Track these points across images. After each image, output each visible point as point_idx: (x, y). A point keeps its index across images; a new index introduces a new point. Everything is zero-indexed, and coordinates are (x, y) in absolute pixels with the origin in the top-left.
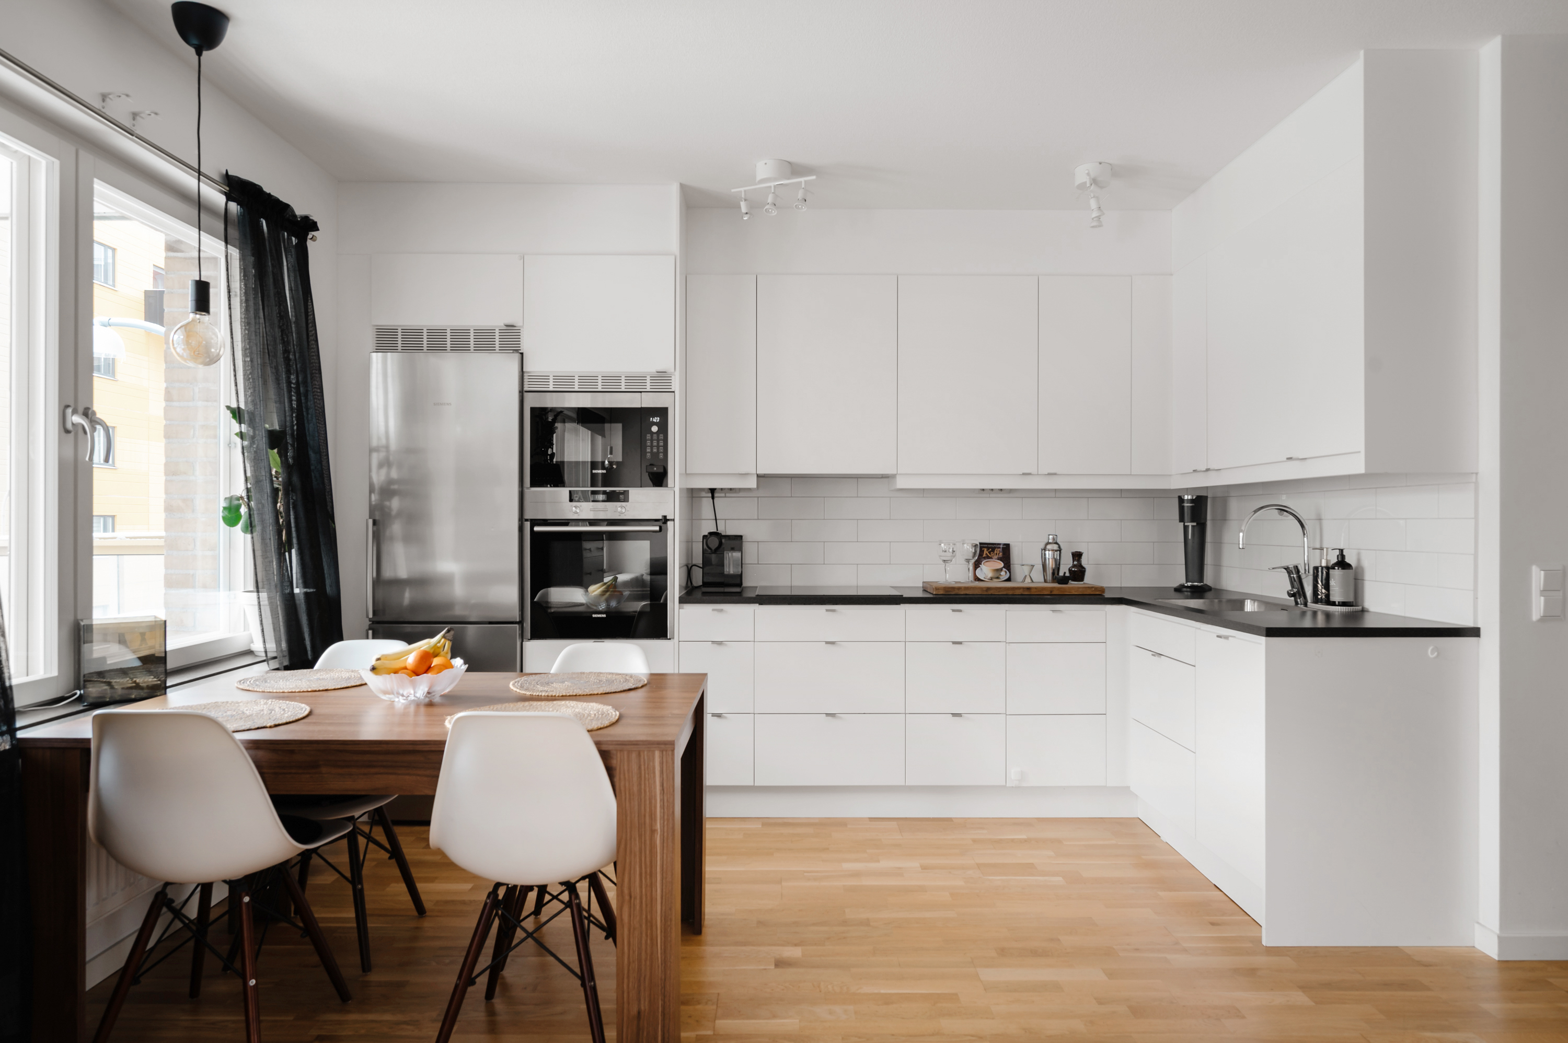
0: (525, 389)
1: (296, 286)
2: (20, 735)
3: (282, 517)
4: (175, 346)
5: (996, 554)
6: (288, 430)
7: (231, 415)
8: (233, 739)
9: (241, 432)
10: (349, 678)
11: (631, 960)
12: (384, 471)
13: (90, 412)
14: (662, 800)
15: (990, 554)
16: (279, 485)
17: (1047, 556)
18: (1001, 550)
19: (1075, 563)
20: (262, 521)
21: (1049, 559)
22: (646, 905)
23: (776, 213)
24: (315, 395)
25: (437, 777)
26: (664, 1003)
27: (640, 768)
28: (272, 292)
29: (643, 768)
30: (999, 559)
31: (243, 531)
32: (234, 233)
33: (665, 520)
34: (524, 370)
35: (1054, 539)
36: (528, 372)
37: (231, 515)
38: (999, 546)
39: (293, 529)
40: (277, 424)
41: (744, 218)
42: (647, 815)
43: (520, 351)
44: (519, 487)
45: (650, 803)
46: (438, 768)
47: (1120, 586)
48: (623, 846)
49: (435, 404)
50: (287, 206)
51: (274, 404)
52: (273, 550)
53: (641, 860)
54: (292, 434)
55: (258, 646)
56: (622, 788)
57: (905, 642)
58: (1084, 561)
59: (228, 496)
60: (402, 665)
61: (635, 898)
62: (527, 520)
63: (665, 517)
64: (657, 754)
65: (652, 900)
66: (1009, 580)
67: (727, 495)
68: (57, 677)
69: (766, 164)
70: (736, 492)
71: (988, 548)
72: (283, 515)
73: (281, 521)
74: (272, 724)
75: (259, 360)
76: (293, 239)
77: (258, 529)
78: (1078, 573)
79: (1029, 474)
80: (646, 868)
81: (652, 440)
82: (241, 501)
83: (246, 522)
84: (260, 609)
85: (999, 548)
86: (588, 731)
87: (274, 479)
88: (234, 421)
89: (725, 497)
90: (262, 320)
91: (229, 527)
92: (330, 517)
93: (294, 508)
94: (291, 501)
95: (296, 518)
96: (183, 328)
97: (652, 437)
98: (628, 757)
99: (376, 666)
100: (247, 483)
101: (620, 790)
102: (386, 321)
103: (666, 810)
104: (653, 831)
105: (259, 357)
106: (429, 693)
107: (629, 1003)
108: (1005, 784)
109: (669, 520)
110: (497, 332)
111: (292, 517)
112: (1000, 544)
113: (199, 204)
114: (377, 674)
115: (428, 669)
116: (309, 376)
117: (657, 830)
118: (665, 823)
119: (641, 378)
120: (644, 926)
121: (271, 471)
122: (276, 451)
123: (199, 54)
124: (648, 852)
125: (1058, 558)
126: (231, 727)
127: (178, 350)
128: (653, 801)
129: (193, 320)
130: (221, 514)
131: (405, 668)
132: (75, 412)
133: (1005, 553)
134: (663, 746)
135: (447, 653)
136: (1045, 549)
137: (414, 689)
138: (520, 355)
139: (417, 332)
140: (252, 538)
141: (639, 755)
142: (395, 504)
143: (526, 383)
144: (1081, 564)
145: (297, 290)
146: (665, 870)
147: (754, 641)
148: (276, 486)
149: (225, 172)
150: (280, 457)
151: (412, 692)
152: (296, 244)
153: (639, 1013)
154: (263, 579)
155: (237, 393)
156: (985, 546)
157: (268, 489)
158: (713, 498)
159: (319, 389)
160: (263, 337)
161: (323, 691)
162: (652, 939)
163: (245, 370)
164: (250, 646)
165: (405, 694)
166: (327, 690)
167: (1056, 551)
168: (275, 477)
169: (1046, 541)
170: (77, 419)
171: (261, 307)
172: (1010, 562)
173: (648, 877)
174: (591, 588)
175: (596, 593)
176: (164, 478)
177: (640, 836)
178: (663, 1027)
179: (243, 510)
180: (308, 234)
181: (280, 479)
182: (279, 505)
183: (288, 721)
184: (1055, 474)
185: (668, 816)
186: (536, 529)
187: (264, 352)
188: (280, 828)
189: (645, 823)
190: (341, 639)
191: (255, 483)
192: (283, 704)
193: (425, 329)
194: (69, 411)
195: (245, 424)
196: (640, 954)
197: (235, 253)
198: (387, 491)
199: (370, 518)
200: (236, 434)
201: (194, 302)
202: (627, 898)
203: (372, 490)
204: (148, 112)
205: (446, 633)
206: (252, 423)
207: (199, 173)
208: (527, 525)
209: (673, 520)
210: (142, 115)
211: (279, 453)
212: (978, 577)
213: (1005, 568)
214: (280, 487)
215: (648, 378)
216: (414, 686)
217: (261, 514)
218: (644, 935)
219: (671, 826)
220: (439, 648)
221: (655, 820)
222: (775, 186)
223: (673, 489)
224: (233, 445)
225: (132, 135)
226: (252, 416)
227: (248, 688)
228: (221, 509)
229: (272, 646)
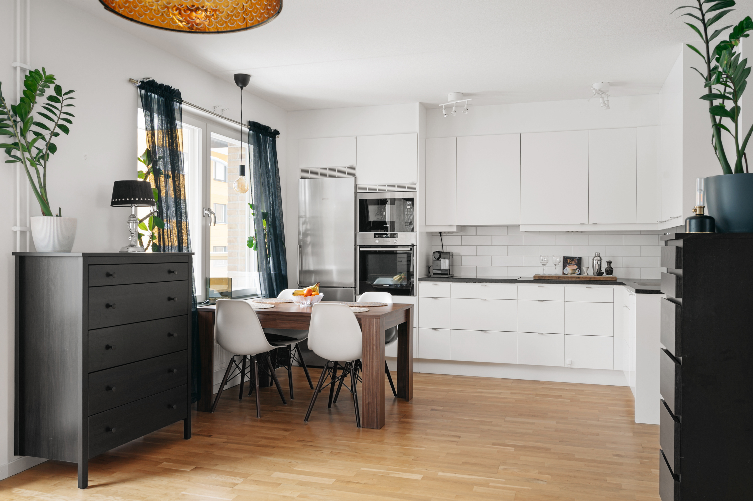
0: (357, 192)
1: (272, 157)
2: (198, 308)
3: (267, 244)
4: (235, 187)
5: (574, 262)
6: (269, 212)
7: (250, 207)
8: (253, 311)
9: (253, 213)
10: (288, 301)
11: (366, 386)
12: (304, 226)
13: (210, 209)
14: (376, 335)
15: (571, 262)
16: (266, 232)
17: (594, 263)
18: (577, 260)
19: (608, 266)
20: (260, 246)
21: (595, 264)
22: (371, 368)
23: (456, 115)
24: (279, 198)
25: (309, 325)
26: (377, 400)
27: (369, 324)
28: (264, 161)
29: (370, 324)
30: (575, 264)
31: (254, 250)
32: (251, 139)
33: (413, 245)
34: (357, 184)
35: (598, 255)
36: (359, 185)
37: (250, 244)
38: (576, 258)
39: (271, 249)
40: (265, 210)
41: (445, 117)
42: (372, 340)
43: (355, 176)
44: (354, 232)
45: (372, 335)
46: (310, 322)
47: (640, 278)
48: (364, 349)
49: (322, 199)
50: (269, 127)
51: (264, 203)
52: (264, 256)
53: (369, 353)
54: (271, 213)
55: (259, 292)
56: (364, 330)
57: (517, 300)
58: (613, 265)
59: (249, 237)
60: (303, 294)
61: (368, 366)
62: (357, 246)
63: (413, 244)
64: (375, 319)
65: (373, 367)
66: (580, 274)
67: (448, 234)
68: (201, 295)
69: (451, 95)
70: (451, 233)
71: (570, 259)
72: (267, 243)
73: (267, 246)
74: (263, 308)
75: (259, 187)
76: (271, 138)
77: (259, 248)
78: (610, 271)
79: (584, 224)
80: (371, 356)
81: (407, 212)
82: (253, 238)
83: (255, 246)
84: (260, 278)
85: (576, 259)
86: (354, 313)
87: (264, 230)
88: (251, 209)
89: (447, 235)
90: (260, 172)
91: (249, 248)
92: (284, 244)
93: (271, 241)
94: (270, 238)
95: (272, 245)
96: (237, 182)
97: (407, 210)
98: (366, 320)
99: (294, 293)
100: (255, 232)
101: (363, 331)
102: (304, 166)
103: (377, 338)
104: (373, 344)
105: (259, 185)
106: (311, 303)
107: (366, 399)
108: (564, 366)
109: (414, 246)
110: (346, 168)
111: (270, 244)
112: (576, 257)
113: (242, 132)
114: (294, 295)
115: (311, 295)
116: (276, 191)
117: (374, 344)
118: (377, 342)
119: (404, 186)
120: (370, 375)
121: (263, 227)
122: (265, 220)
123: (242, 89)
124: (372, 351)
125: (600, 264)
126: (253, 308)
127: (236, 188)
128: (373, 335)
129: (240, 179)
130: (247, 243)
131: (304, 295)
132: (206, 210)
133: (579, 261)
134: (376, 317)
135: (318, 291)
136: (593, 260)
137: (306, 301)
138: (355, 178)
139: (316, 170)
140: (257, 252)
141: (369, 320)
142: (309, 239)
143: (357, 189)
144: (611, 267)
145: (272, 159)
146: (377, 357)
147: (450, 298)
148: (265, 233)
149: (248, 120)
150: (266, 222)
151: (305, 302)
152: (272, 140)
153: (369, 402)
154: (260, 266)
155: (252, 200)
156: (569, 258)
157: (262, 234)
158: (441, 236)
159: (280, 195)
160: (261, 178)
161: (279, 303)
162: (373, 379)
163: (255, 191)
164: (256, 292)
165: (303, 303)
166: (280, 303)
167: (599, 260)
168: (265, 229)
169: (594, 256)
170: (207, 212)
171: (260, 167)
172: (581, 266)
173: (372, 359)
174: (395, 277)
175: (396, 279)
176: (227, 230)
177: (369, 346)
178: (376, 408)
179: (254, 242)
180: (276, 136)
181: (266, 230)
182: (266, 240)
183: (268, 308)
184: (596, 224)
185: (378, 340)
186: (361, 249)
187: (261, 184)
188: (266, 340)
189: (371, 341)
190: (287, 288)
191: (258, 231)
192: (266, 305)
193: (319, 169)
194: (204, 209)
195: (255, 210)
196: (369, 384)
197: (251, 146)
198: (305, 234)
199: (298, 245)
200: (252, 214)
201: (240, 173)
202: (365, 365)
203: (299, 234)
204: (226, 109)
205: (317, 284)
206: (257, 210)
207: (242, 124)
208: (358, 248)
209: (417, 246)
210: (225, 110)
211: (266, 221)
212: (564, 273)
213: (578, 269)
214: (266, 233)
215: (406, 186)
216: (306, 299)
217: (260, 243)
218: (370, 378)
219: (379, 343)
220: (315, 289)
221: (374, 341)
222: (456, 103)
223: (416, 232)
224: (250, 217)
225: (222, 117)
226: (257, 207)
227: (256, 302)
228: (247, 241)
229: (263, 292)
